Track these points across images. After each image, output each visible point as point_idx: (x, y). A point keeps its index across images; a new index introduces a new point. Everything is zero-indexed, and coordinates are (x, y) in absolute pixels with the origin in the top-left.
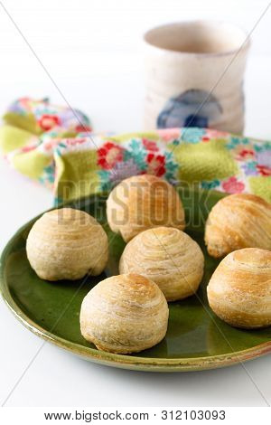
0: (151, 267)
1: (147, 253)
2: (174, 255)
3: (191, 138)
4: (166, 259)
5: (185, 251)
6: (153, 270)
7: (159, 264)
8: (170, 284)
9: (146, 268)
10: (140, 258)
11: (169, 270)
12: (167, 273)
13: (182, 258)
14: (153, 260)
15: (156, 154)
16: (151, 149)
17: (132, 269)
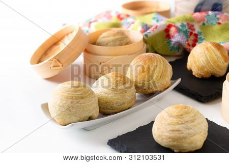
0: (172, 129)
1: (170, 120)
2: (187, 122)
3: (212, 22)
4: (182, 124)
5: (195, 119)
6: (173, 131)
7: (177, 127)
8: (184, 140)
9: (168, 129)
10: (165, 123)
11: (183, 132)
12: (182, 133)
13: (192, 124)
14: (173, 125)
15: (194, 32)
16: (191, 29)
17: (159, 130)
